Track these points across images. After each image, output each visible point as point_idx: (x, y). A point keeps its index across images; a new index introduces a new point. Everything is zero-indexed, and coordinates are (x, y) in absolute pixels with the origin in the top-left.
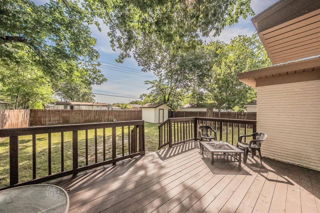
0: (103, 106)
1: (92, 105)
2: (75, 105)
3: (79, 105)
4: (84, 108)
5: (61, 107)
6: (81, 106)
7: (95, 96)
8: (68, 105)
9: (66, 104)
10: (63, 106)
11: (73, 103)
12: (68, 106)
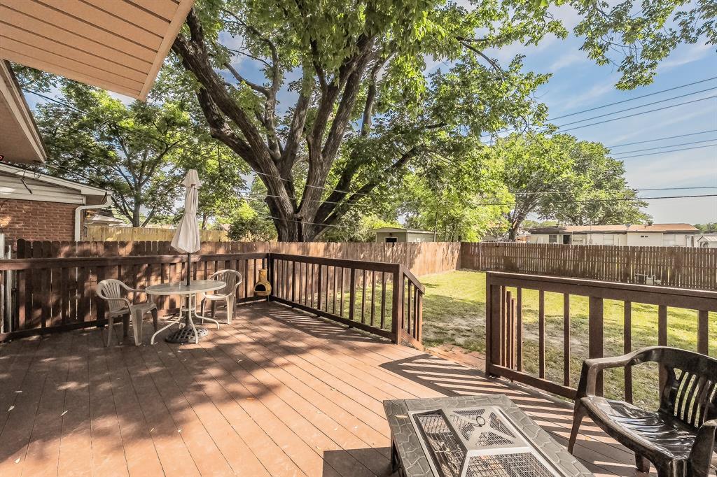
0: (665, 233)
1: (625, 233)
2: (575, 233)
3: (585, 233)
4: (597, 241)
5: (543, 239)
6: (588, 236)
7: (645, 205)
8: (558, 233)
9: (552, 232)
10: (547, 236)
11: (570, 228)
12: (558, 236)
